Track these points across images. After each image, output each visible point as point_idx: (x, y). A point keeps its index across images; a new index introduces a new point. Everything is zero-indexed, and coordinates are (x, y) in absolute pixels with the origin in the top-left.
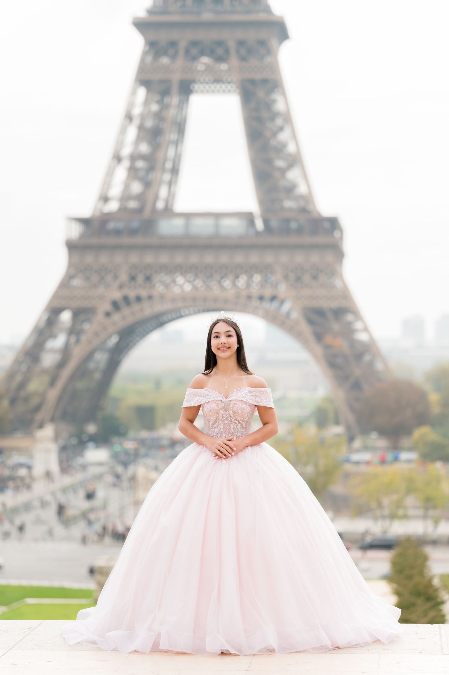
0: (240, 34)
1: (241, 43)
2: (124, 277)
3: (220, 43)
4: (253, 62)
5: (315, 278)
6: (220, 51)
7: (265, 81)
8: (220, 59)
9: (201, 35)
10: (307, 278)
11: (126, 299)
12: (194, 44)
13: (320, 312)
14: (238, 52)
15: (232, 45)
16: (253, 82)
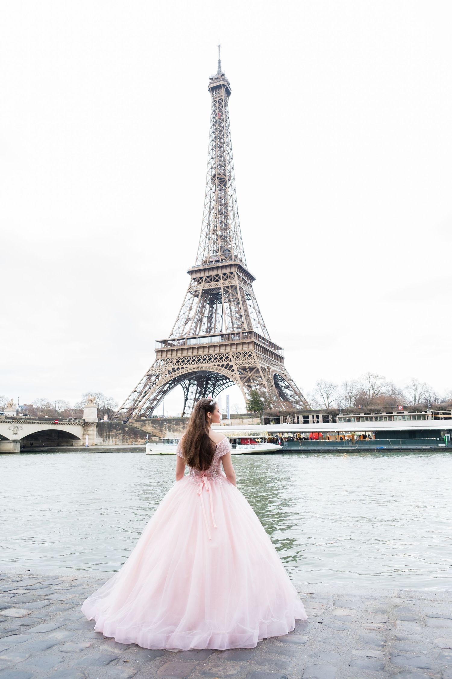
0: (224, 271)
1: (225, 274)
2: (175, 362)
3: (217, 276)
4: (229, 280)
5: (245, 356)
6: (217, 278)
7: (232, 286)
8: (217, 281)
9: (211, 273)
10: (241, 356)
11: (174, 369)
12: (208, 277)
13: (244, 369)
14: (223, 277)
15: (221, 275)
16: (228, 287)
